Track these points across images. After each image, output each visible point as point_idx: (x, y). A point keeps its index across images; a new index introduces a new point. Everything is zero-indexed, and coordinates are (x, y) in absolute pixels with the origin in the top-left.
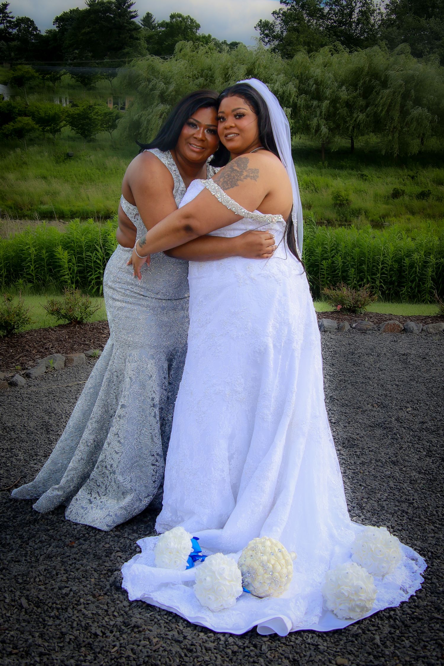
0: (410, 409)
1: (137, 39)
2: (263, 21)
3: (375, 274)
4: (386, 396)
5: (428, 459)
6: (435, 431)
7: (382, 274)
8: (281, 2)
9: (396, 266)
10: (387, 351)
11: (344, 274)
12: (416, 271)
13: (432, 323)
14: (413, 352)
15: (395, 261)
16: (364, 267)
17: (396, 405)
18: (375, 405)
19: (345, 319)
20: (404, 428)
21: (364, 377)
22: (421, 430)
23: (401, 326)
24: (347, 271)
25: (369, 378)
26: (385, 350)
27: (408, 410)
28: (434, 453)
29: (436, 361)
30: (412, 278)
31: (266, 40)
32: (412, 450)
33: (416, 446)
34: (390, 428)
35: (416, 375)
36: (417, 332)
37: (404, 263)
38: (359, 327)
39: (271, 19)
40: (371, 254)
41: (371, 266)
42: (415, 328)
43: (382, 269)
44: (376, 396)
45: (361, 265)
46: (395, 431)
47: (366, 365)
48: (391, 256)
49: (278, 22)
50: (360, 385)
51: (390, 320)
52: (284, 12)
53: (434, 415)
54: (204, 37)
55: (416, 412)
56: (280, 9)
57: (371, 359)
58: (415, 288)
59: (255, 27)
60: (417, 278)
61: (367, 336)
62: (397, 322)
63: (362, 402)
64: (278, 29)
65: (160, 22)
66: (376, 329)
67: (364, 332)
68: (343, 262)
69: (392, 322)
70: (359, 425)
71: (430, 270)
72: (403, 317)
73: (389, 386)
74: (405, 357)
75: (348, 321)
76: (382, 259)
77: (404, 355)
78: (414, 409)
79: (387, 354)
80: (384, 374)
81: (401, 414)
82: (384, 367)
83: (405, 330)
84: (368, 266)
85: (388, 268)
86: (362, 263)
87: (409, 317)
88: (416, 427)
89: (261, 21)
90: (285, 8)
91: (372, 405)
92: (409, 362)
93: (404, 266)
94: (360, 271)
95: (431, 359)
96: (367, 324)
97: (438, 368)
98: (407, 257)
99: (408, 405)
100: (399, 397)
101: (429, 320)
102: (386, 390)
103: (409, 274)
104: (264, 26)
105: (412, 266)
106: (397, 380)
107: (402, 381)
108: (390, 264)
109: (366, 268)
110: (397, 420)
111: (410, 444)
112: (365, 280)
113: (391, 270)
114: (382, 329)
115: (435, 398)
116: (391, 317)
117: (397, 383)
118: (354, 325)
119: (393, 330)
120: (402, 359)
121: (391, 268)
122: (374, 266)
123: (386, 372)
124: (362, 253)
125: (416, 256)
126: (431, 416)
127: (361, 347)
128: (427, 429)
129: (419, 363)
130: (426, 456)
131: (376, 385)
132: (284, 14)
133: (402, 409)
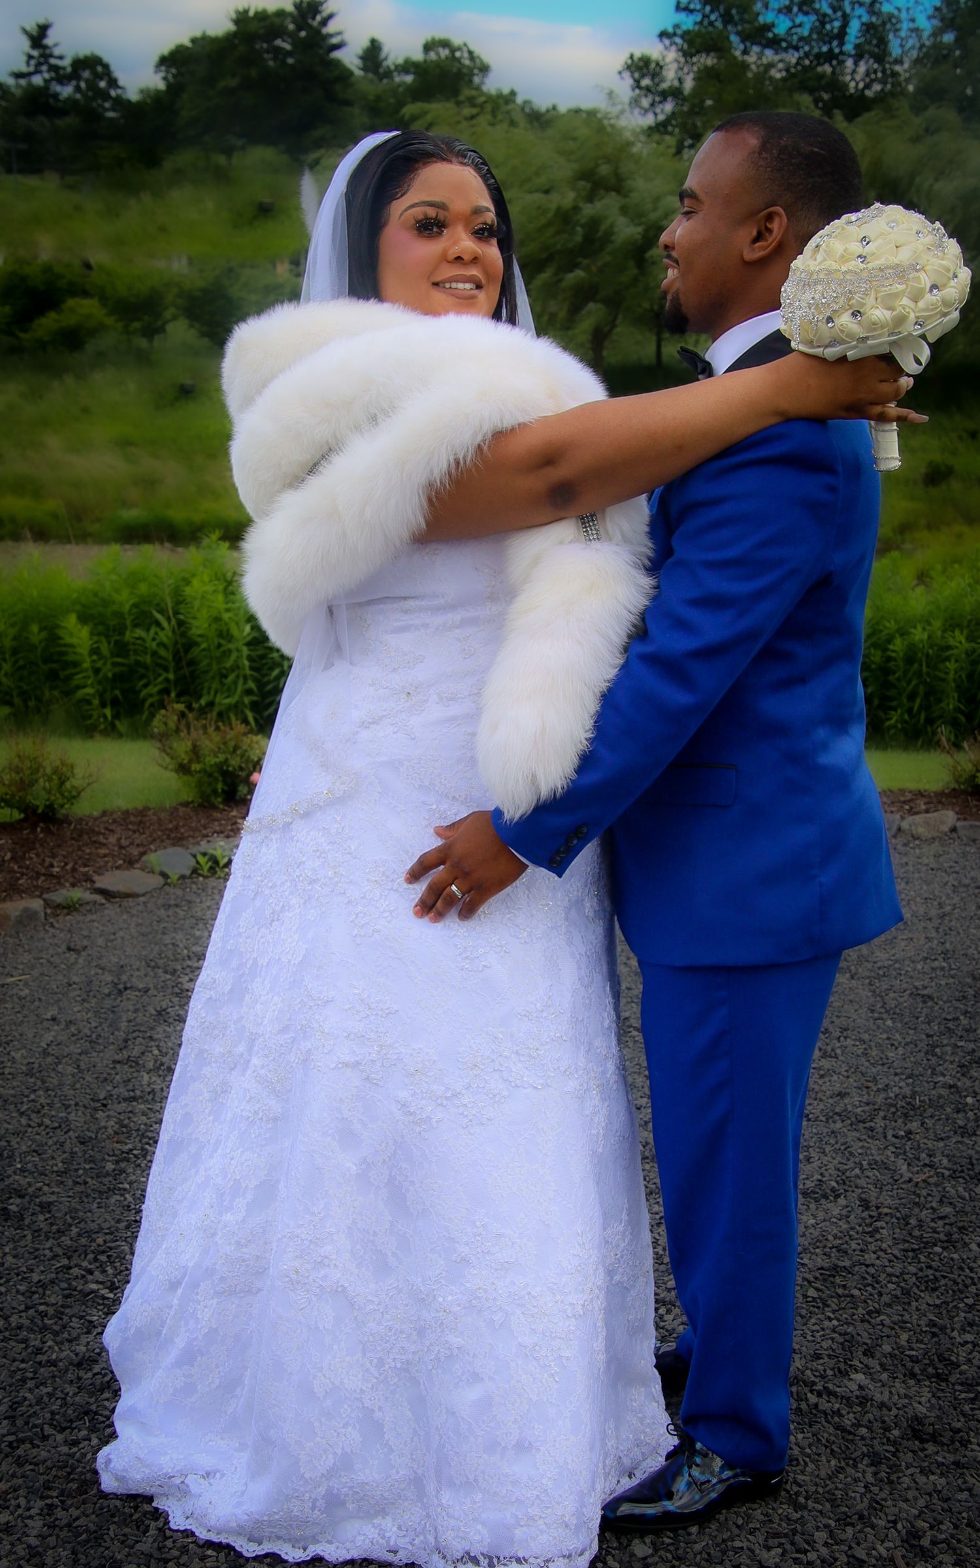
1: (348, 103)
2: (637, 55)
8: (678, 8)
13: (926, 811)
31: (645, 102)
39: (655, 50)
49: (672, 55)
52: (687, 32)
54: (500, 96)
56: (677, 26)
59: (620, 73)
64: (670, 75)
65: (400, 61)
89: (632, 57)
90: (688, 22)
101: (920, 802)
104: (641, 68)
132: (686, 35)
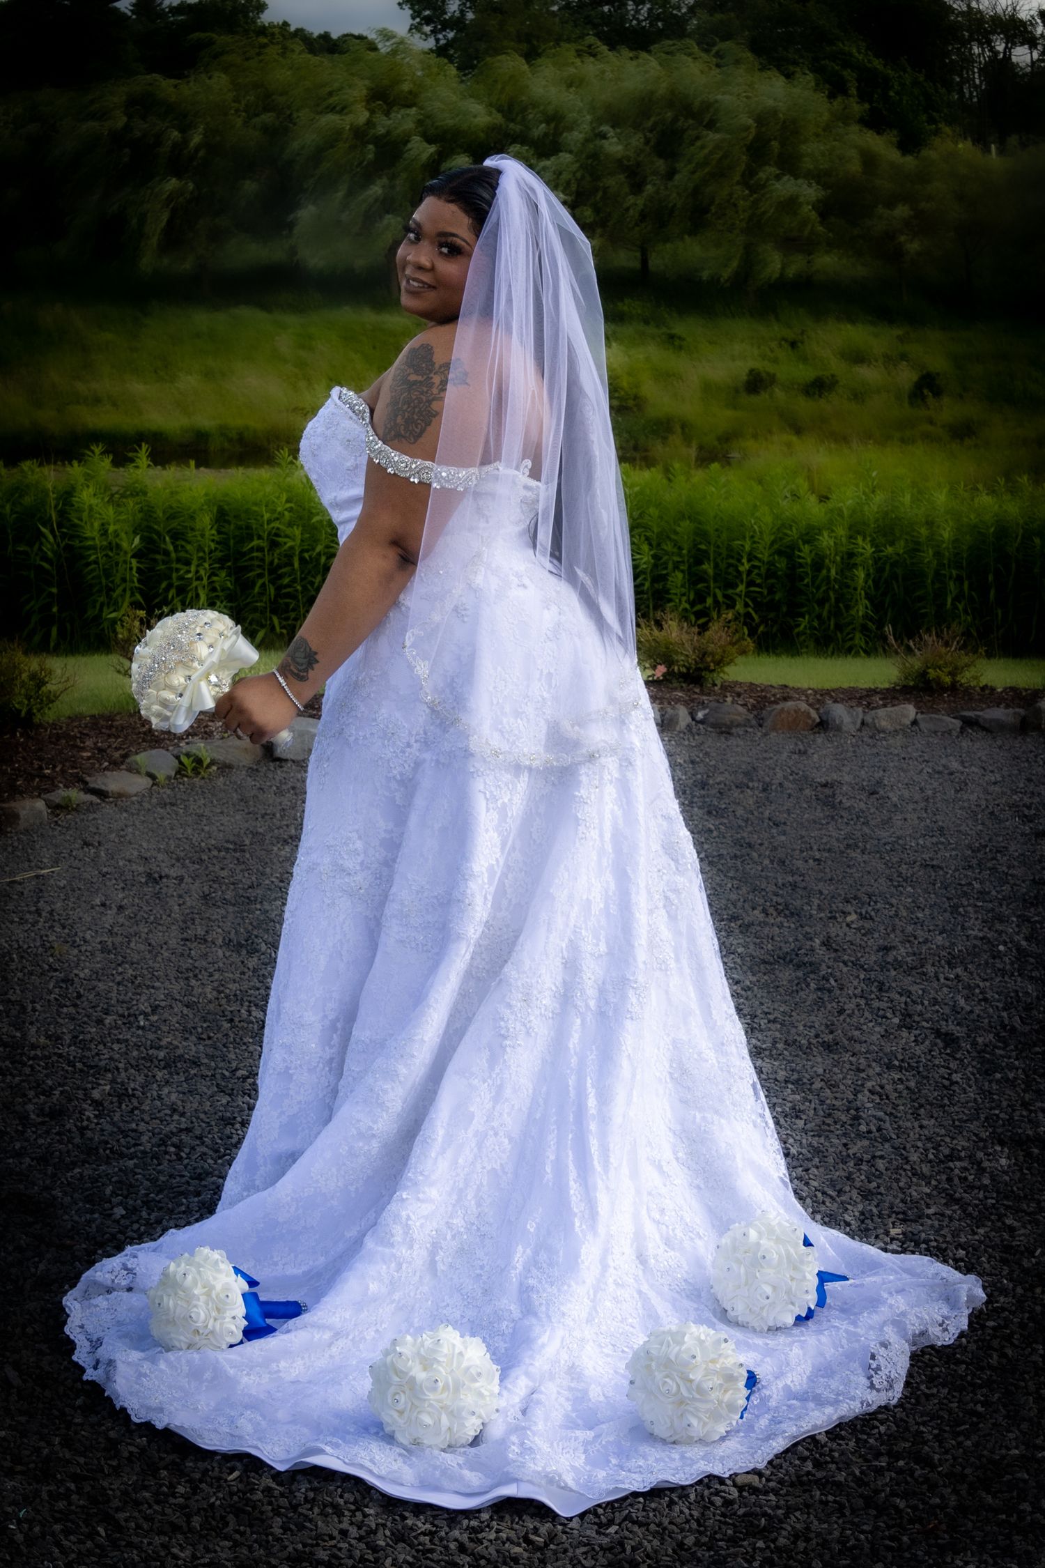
0: (853, 917)
3: (734, 586)
4: (794, 886)
5: (905, 1033)
6: (915, 968)
7: (751, 583)
9: (782, 564)
10: (785, 777)
11: (659, 586)
12: (828, 577)
13: (885, 706)
14: (847, 778)
15: (780, 553)
16: (708, 567)
17: (820, 909)
18: (771, 910)
19: (678, 700)
20: (845, 963)
21: (737, 843)
22: (884, 966)
23: (814, 714)
24: (664, 578)
25: (750, 845)
26: (780, 774)
27: (849, 919)
28: (917, 1018)
29: (901, 798)
30: (820, 595)
32: (867, 1014)
33: (876, 1004)
34: (811, 964)
35: (858, 834)
36: (853, 729)
37: (799, 557)
38: (712, 720)
40: (724, 536)
41: (723, 566)
42: (847, 719)
43: (749, 572)
44: (771, 888)
45: (699, 562)
46: (824, 971)
47: (740, 812)
48: (768, 539)
50: (731, 863)
51: (785, 699)
53: (910, 929)
55: (868, 925)
57: (749, 798)
58: (829, 619)
60: (831, 594)
61: (733, 741)
62: (803, 706)
63: (739, 904)
66: (754, 722)
67: (724, 730)
68: (654, 557)
69: (790, 704)
70: (738, 960)
71: (861, 574)
72: (816, 692)
73: (800, 863)
74: (828, 791)
75: (686, 703)
76: (747, 548)
77: (825, 785)
78: (862, 917)
79: (786, 784)
80: (784, 833)
81: (834, 930)
82: (782, 817)
83: (823, 725)
84: (716, 566)
85: (763, 570)
86: (699, 557)
87: (827, 693)
88: (872, 959)
91: (765, 911)
92: (841, 802)
93: (801, 565)
94: (695, 578)
95: (891, 795)
96: (734, 710)
97: (908, 816)
98: (805, 542)
99: (849, 908)
100: (827, 889)
101: (877, 698)
102: (792, 873)
103: (813, 582)
105: (818, 564)
106: (815, 848)
107: (829, 851)
108: (766, 559)
109: (711, 572)
110: (826, 944)
111: (862, 1002)
112: (709, 601)
113: (771, 574)
114: (768, 723)
115: (909, 889)
116: (786, 693)
117: (817, 855)
118: (700, 715)
119: (794, 724)
120: (821, 796)
121: (768, 570)
122: (730, 565)
123: (788, 828)
124: (701, 534)
125: (826, 541)
126: (903, 931)
127: (722, 768)
128: (897, 965)
129: (862, 805)
130: (900, 1027)
131: (766, 862)
133: (835, 918)
